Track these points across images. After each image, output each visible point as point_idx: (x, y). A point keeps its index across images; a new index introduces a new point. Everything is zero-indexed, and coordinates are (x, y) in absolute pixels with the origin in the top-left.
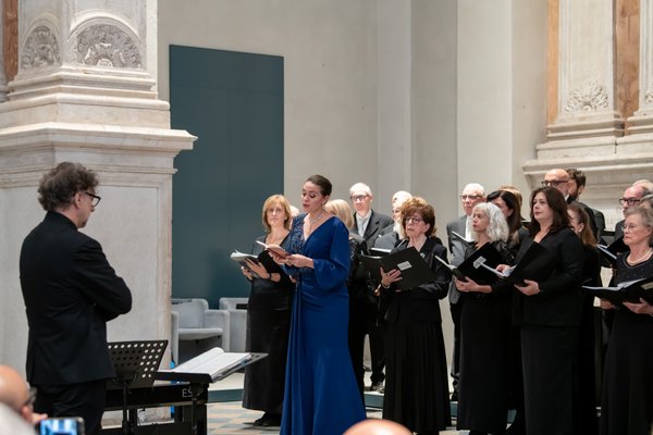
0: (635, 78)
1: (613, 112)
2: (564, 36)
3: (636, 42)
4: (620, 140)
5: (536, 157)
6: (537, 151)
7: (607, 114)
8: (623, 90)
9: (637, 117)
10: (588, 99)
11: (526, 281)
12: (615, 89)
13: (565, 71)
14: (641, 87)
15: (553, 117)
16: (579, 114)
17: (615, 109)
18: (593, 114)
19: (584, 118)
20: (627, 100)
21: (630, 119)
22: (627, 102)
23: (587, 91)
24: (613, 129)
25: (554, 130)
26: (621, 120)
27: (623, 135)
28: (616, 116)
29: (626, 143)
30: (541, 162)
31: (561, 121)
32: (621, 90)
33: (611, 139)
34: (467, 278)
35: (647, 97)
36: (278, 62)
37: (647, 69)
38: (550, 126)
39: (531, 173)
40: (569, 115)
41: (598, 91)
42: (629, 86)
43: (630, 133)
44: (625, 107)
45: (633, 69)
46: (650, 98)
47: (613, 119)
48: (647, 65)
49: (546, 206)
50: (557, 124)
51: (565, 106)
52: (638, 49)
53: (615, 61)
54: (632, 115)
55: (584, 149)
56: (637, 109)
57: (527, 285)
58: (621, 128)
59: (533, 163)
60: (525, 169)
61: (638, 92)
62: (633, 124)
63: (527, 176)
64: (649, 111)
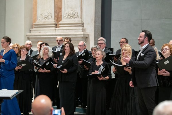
0: (61, 11)
1: (54, 21)
4: (56, 29)
5: (30, 32)
6: (30, 31)
7: (52, 21)
8: (57, 15)
10: (46, 16)
11: (64, 69)
12: (54, 14)
13: (39, 8)
14: (63, 14)
15: (35, 21)
16: (43, 21)
17: (54, 20)
18: (47, 21)
19: (45, 22)
21: (59, 23)
22: (58, 18)
23: (46, 14)
24: (54, 26)
25: (35, 25)
26: (56, 23)
27: (57, 27)
28: (55, 22)
29: (58, 30)
30: (32, 34)
31: (38, 22)
33: (54, 28)
34: (44, 68)
35: (64, 17)
37: (64, 9)
38: (34, 24)
39: (29, 37)
40: (40, 21)
41: (49, 14)
42: (59, 13)
43: (59, 27)
44: (57, 19)
45: (60, 9)
46: (65, 17)
47: (54, 23)
48: (64, 8)
49: (69, 48)
50: (37, 23)
51: (39, 18)
52: (61, 3)
53: (54, 6)
54: (60, 22)
55: (46, 31)
56: (61, 20)
57: (64, 70)
58: (56, 25)
59: (30, 34)
60: (27, 36)
61: (61, 16)
62: (60, 24)
63: (27, 38)
64: (64, 21)
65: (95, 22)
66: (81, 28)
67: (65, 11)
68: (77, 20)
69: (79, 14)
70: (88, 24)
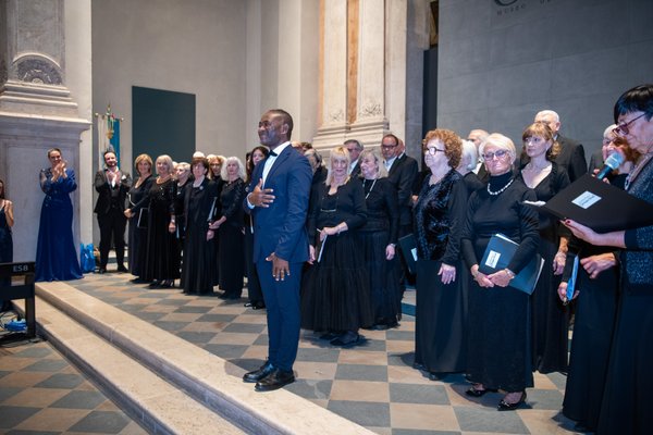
0: (355, 105)
1: (345, 122)
2: (326, 85)
3: (356, 88)
7: (342, 123)
9: (355, 124)
10: (335, 116)
12: (347, 111)
13: (326, 102)
14: (358, 109)
15: (321, 124)
16: (332, 123)
17: (346, 120)
18: (337, 123)
19: (334, 125)
20: (351, 116)
21: (353, 125)
23: (335, 112)
24: (344, 130)
25: (322, 131)
26: (349, 125)
27: (349, 132)
28: (347, 123)
32: (349, 111)
35: (360, 114)
36: (192, 98)
37: (360, 101)
38: (319, 129)
40: (327, 124)
41: (339, 112)
42: (353, 109)
43: (352, 132)
44: (350, 120)
45: (355, 100)
47: (345, 125)
50: (322, 128)
51: (326, 119)
52: (356, 91)
54: (353, 123)
56: (355, 120)
58: (348, 129)
61: (356, 112)
62: (354, 127)
64: (360, 120)
65: (407, 119)
66: (382, 130)
67: (363, 105)
68: (378, 118)
69: (382, 107)
70: (396, 123)
